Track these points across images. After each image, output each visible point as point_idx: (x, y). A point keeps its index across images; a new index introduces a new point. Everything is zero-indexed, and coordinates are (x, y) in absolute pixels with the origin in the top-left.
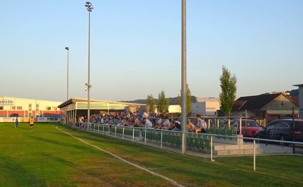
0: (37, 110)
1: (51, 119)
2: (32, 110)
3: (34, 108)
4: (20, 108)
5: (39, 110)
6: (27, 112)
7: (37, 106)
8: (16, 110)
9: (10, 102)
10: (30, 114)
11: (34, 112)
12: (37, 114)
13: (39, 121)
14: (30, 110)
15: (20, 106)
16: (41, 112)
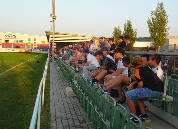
0: (35, 43)
1: (43, 51)
2: (31, 43)
3: (32, 42)
4: (21, 41)
5: (37, 43)
6: (27, 44)
7: (35, 40)
8: (19, 43)
9: (14, 36)
10: (29, 46)
11: (32, 45)
12: (35, 46)
13: (33, 52)
14: (29, 43)
15: (21, 39)
16: (38, 44)
